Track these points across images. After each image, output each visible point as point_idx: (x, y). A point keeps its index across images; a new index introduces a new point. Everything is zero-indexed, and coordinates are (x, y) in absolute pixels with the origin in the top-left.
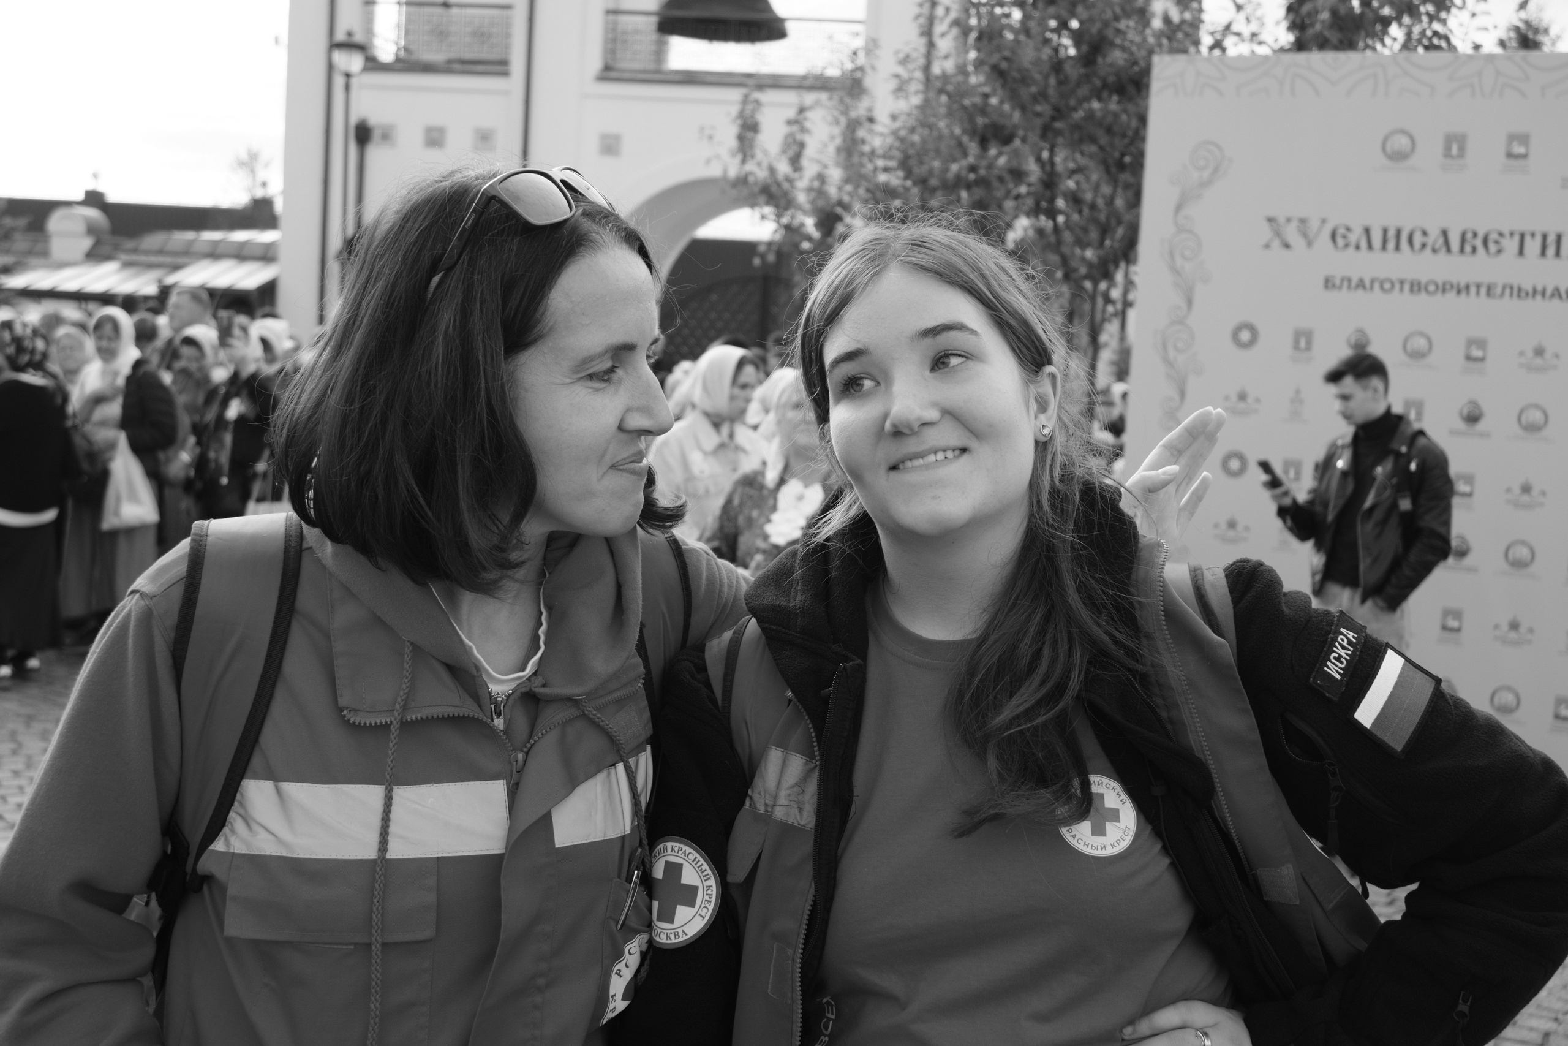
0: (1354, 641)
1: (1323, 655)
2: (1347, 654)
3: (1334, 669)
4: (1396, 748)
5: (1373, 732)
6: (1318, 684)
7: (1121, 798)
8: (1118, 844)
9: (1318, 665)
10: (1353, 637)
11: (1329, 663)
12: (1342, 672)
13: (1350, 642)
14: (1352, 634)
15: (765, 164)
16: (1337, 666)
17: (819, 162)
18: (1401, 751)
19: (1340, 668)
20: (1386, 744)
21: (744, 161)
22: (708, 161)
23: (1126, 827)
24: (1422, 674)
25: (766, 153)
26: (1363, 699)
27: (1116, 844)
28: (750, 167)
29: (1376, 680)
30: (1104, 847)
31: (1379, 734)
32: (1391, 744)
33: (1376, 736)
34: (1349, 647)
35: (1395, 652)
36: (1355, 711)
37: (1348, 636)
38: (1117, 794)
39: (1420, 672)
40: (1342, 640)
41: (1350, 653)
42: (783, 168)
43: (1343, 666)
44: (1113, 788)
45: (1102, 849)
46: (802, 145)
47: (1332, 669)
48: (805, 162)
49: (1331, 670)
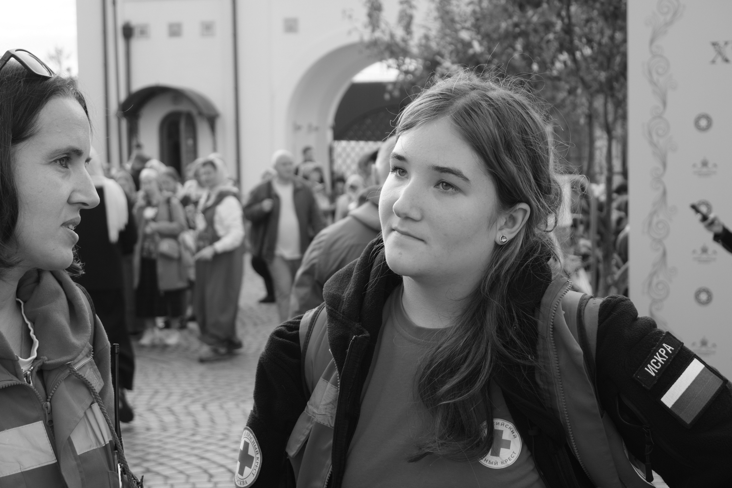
0: (670, 352)
1: (646, 360)
2: (662, 360)
3: (652, 370)
4: (686, 421)
5: (673, 410)
6: (638, 378)
7: (514, 434)
8: (506, 462)
9: (641, 366)
10: (671, 350)
11: (649, 366)
12: (657, 371)
13: (667, 353)
14: (670, 347)
15: (387, 32)
16: (654, 367)
17: (424, 27)
18: (691, 424)
19: (656, 369)
20: (680, 418)
21: (373, 30)
22: (349, 33)
23: (513, 452)
24: (715, 376)
25: (387, 24)
26: (669, 389)
27: (504, 462)
28: (378, 34)
29: (680, 378)
30: (496, 463)
31: (676, 412)
32: (683, 419)
33: (674, 413)
34: (666, 356)
35: (699, 360)
36: (662, 397)
37: (667, 349)
38: (512, 432)
39: (714, 375)
40: (662, 351)
41: (665, 359)
42: (399, 33)
43: (658, 368)
44: (510, 428)
45: (495, 464)
46: (411, 18)
47: (651, 369)
48: (414, 28)
49: (649, 369)
